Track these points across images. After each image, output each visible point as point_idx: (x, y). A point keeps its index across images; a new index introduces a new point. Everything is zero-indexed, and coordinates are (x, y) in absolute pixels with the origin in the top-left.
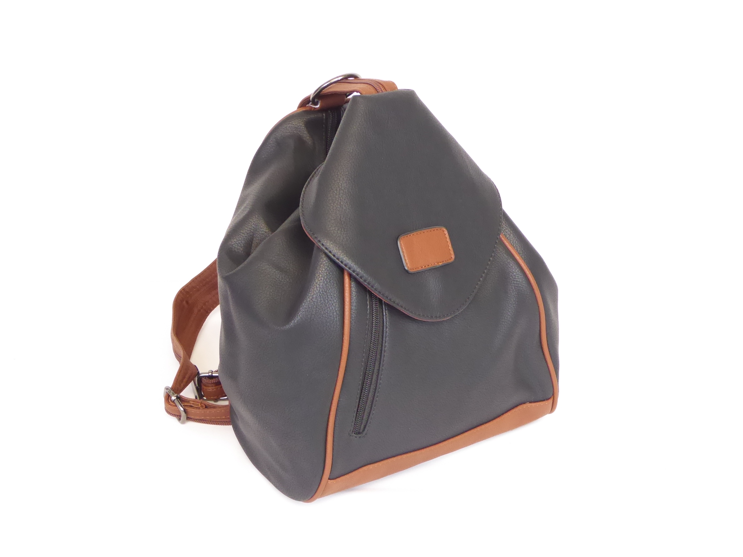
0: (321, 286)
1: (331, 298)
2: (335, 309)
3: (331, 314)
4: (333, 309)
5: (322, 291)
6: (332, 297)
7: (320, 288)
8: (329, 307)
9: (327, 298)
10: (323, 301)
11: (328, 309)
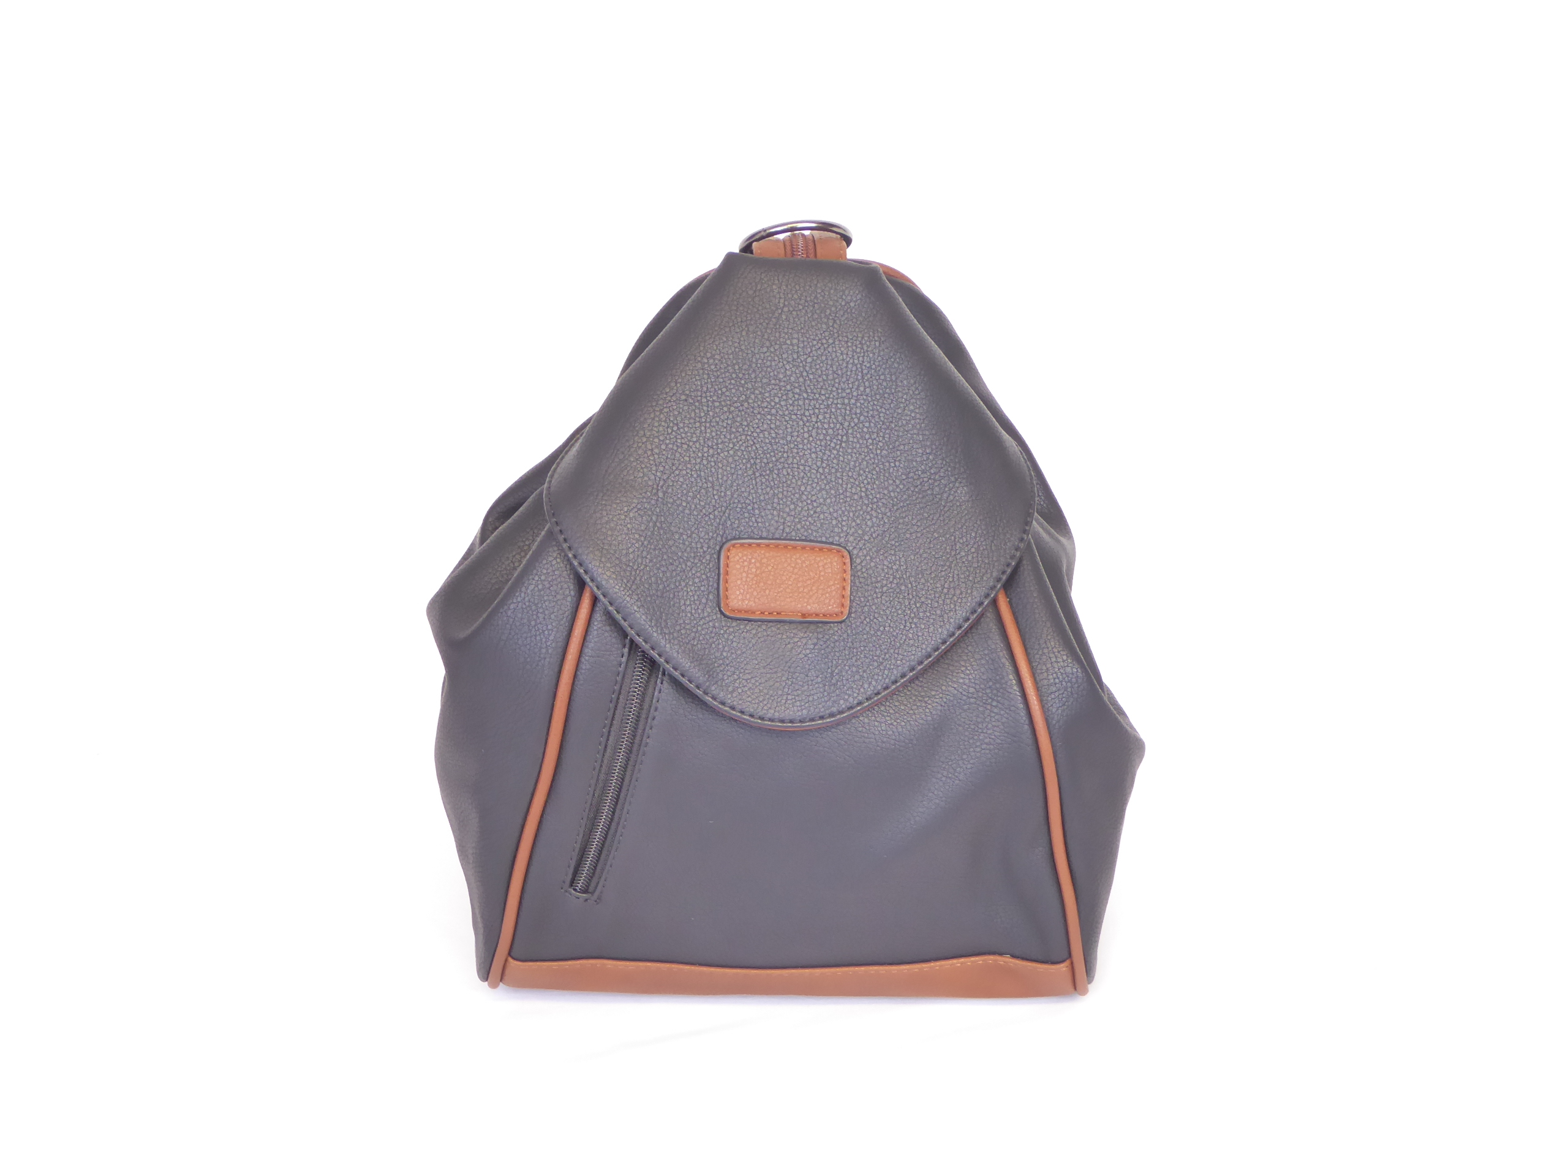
0: (529, 591)
1: (544, 618)
2: (545, 642)
3: (537, 650)
4: (541, 640)
5: (529, 601)
6: (546, 618)
7: (526, 595)
8: (536, 635)
9: (535, 617)
10: (525, 621)
11: (533, 639)
